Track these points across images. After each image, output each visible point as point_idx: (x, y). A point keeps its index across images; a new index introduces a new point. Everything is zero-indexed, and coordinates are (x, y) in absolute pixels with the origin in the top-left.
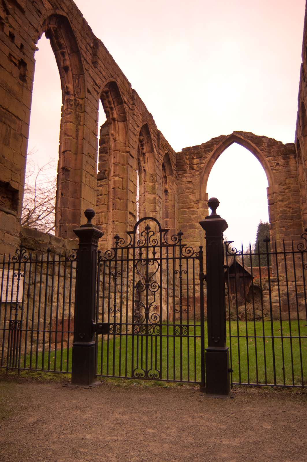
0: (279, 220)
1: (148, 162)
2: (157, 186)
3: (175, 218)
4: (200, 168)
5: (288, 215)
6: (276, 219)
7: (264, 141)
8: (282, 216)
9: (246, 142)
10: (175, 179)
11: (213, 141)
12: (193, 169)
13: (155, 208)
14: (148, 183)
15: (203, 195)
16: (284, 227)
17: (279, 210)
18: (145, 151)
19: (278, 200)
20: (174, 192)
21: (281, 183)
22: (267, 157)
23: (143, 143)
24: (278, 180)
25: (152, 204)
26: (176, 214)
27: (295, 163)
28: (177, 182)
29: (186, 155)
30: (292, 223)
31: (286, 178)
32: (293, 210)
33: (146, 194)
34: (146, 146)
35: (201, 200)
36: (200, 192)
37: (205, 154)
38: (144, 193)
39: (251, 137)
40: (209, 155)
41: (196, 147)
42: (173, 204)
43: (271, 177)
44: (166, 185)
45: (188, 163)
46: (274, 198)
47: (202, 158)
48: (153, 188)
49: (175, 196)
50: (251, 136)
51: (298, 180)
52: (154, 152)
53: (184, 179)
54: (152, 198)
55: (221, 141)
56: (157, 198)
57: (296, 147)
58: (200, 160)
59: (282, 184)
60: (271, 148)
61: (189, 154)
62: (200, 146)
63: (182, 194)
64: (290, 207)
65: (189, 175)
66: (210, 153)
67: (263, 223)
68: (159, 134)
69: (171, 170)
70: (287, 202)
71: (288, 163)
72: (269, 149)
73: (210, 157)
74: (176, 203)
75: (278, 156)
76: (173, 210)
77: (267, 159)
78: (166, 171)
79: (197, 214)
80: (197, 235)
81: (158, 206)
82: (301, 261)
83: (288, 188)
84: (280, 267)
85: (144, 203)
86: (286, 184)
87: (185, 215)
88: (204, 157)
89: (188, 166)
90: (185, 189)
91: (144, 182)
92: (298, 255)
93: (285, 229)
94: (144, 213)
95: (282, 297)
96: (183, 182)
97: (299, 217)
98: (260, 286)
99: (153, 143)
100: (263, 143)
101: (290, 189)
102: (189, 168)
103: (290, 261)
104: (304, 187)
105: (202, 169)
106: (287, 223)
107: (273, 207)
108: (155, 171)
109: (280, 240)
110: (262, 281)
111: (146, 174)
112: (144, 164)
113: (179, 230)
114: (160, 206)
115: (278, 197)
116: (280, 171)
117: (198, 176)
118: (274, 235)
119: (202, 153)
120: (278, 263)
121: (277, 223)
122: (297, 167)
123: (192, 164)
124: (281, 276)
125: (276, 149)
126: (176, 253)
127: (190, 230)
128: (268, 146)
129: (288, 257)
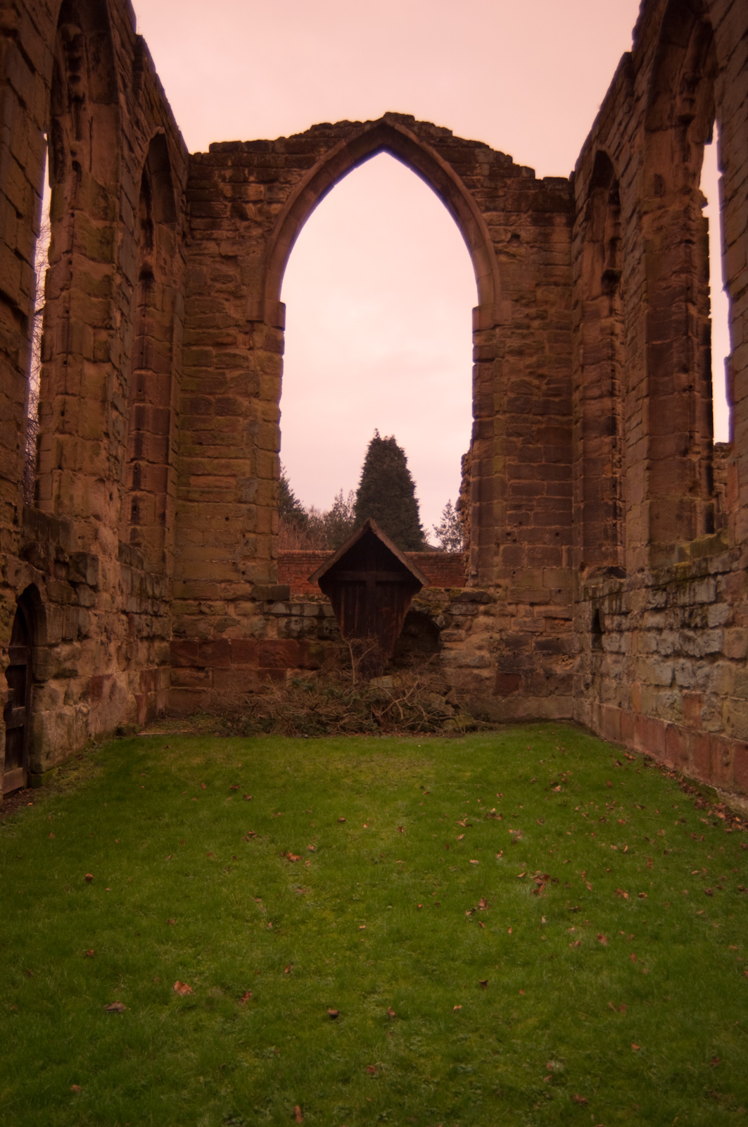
0: (505, 412)
1: (91, 136)
2: (119, 236)
3: (170, 373)
4: (269, 217)
5: (535, 398)
6: (496, 408)
7: (481, 158)
8: (516, 399)
9: (423, 152)
10: (179, 238)
11: (317, 133)
12: (243, 217)
13: (108, 313)
14: (87, 215)
15: (268, 308)
16: (519, 435)
17: (509, 379)
18: (82, 87)
19: (507, 349)
20: (175, 282)
21: (522, 297)
22: (484, 211)
23: (77, 55)
24: (511, 288)
25: (96, 296)
26: (175, 358)
27: (568, 240)
28: (185, 252)
29: (223, 166)
30: (543, 426)
31: (538, 285)
32: (552, 386)
33: (76, 256)
34: (88, 71)
35: (261, 322)
36: (262, 295)
37: (289, 171)
38: (67, 252)
39: (442, 140)
40: (301, 178)
41: (259, 146)
42: (167, 325)
43: (490, 274)
44: (150, 254)
45: (229, 195)
46: (495, 342)
47: (275, 184)
48: (107, 240)
49: (175, 297)
50: (441, 135)
51: (570, 295)
52: (117, 103)
53: (211, 247)
54: (97, 277)
55: (345, 137)
56: (118, 279)
57: (580, 189)
58: (270, 190)
59: (524, 301)
60: (500, 184)
61: (233, 165)
62: (273, 142)
63: (200, 294)
64: (542, 376)
65: (230, 234)
66: (304, 172)
67: (382, 439)
68: (139, 48)
69: (169, 204)
70: (534, 359)
71: (546, 237)
72: (493, 186)
73: (301, 185)
74: (177, 321)
75: (519, 211)
76: (168, 344)
77: (485, 215)
78: (152, 203)
79: (248, 367)
80: (243, 436)
81: (120, 309)
82: (562, 544)
83: (542, 316)
84: (498, 559)
85: (68, 289)
86: (534, 301)
87: (205, 366)
88: (282, 180)
89: (226, 206)
90: (212, 280)
91: (70, 211)
92: (555, 524)
93: (523, 440)
94: (63, 327)
95: (498, 649)
96: (207, 254)
97: (567, 409)
98: (434, 612)
99: (119, 70)
100: (477, 165)
101: (547, 321)
102: (231, 212)
103: (530, 542)
104: (597, 315)
105: (273, 220)
106: (529, 425)
107: (488, 369)
108: (118, 181)
109: (504, 473)
110: (439, 597)
111: (80, 180)
112: (77, 143)
113: (180, 415)
114: (125, 311)
115: (508, 340)
116: (522, 259)
117: (259, 240)
118: (487, 457)
119: (277, 168)
120: (493, 546)
121: (499, 419)
122: (574, 252)
123: (240, 198)
124: (498, 586)
125: (515, 189)
126: (169, 490)
127: (220, 418)
128: (492, 176)
129: (525, 527)
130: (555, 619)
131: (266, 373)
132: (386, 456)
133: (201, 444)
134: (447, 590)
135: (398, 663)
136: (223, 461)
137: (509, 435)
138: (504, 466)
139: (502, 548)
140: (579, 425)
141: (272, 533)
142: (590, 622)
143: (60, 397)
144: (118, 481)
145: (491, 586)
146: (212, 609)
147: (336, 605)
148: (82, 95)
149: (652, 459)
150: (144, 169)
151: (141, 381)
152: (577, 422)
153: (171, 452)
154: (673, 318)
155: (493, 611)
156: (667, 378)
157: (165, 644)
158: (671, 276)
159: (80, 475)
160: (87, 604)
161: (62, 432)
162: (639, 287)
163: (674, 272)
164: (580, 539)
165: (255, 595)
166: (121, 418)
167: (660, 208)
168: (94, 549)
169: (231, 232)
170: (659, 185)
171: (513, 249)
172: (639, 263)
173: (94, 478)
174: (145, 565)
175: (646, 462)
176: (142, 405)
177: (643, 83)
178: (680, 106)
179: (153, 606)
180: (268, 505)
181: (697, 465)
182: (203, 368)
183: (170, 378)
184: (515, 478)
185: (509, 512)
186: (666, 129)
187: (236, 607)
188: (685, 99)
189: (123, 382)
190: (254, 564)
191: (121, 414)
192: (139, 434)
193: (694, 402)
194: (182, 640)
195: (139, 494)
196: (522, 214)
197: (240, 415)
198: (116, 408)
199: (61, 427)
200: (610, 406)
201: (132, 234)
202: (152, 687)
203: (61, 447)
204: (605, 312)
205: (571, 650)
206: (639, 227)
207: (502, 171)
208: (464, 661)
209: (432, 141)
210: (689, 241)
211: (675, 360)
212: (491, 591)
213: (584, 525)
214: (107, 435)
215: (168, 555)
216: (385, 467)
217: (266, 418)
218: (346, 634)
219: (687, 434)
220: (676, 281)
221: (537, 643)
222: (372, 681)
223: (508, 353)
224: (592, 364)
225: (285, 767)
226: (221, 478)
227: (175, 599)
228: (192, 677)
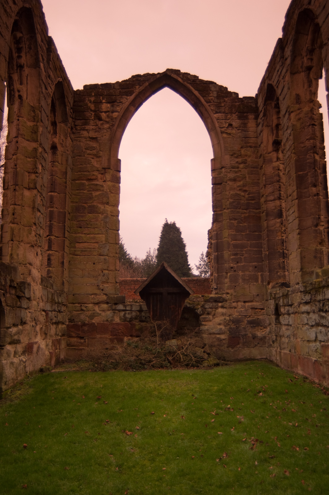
0: (228, 209)
1: (27, 83)
2: (41, 129)
3: (66, 194)
4: (112, 119)
5: (242, 202)
6: (224, 207)
7: (213, 89)
8: (233, 202)
9: (185, 87)
10: (69, 130)
11: (134, 79)
12: (100, 119)
13: (35, 166)
14: (25, 120)
15: (113, 162)
16: (235, 219)
17: (229, 193)
18: (23, 61)
19: (228, 178)
20: (67, 150)
21: (235, 154)
22: (215, 114)
23: (20, 46)
24: (229, 149)
25: (30, 158)
26: (68, 187)
27: (256, 126)
28: (72, 136)
29: (90, 95)
30: (247, 215)
31: (242, 147)
32: (251, 195)
33: (20, 139)
34: (26, 53)
35: (109, 168)
36: (109, 156)
37: (122, 97)
38: (16, 137)
39: (194, 81)
40: (127, 100)
41: (107, 86)
42: (64, 171)
43: (219, 143)
44: (55, 137)
45: (93, 109)
46: (222, 175)
47: (115, 103)
48: (35, 131)
49: (68, 157)
50: (193, 79)
51: (258, 152)
52: (39, 67)
53: (85, 133)
54: (30, 149)
55: (147, 81)
56: (40, 150)
57: (260, 102)
58: (112, 106)
60: (222, 101)
61: (95, 95)
62: (113, 84)
63: (80, 156)
64: (245, 191)
65: (94, 127)
66: (128, 97)
67: (169, 223)
68: (50, 42)
69: (65, 114)
70: (241, 183)
71: (245, 125)
72: (219, 101)
73: (127, 103)
74: (69, 169)
75: (231, 113)
76: (64, 180)
77: (215, 115)
78: (56, 114)
79: (103, 190)
80: (101, 224)
81: (41, 164)
82: (258, 272)
83: (244, 162)
84: (227, 280)
85: (16, 155)
86: (240, 155)
87: (82, 190)
88: (118, 101)
89: (92, 114)
90: (85, 149)
91: (17, 118)
92: (254, 262)
93: (237, 222)
94: (14, 173)
95: (229, 325)
96: (83, 137)
97: (258, 206)
98: (196, 307)
99: (40, 52)
100: (211, 92)
101: (247, 164)
102: (94, 117)
103: (243, 271)
104: (271, 161)
105: (114, 120)
106: (240, 214)
107: (219, 188)
108: (40, 104)
109: (229, 238)
110: (198, 299)
111: (22, 104)
112: (21, 86)
113: (71, 214)
114: (44, 165)
115: (228, 174)
116: (234, 135)
117: (108, 130)
118: (220, 231)
119: (115, 96)
120: (224, 274)
121: (225, 212)
122: (259, 132)
123: (98, 110)
124: (228, 293)
125: (229, 103)
126: (66, 250)
127: (90, 215)
128: (218, 97)
129: (240, 264)
130: (256, 309)
131: (112, 193)
132: (171, 231)
133: (81, 227)
134: (203, 296)
135: (179, 333)
136: (92, 236)
137: (230, 220)
138: (229, 235)
139: (229, 274)
140: (264, 214)
141: (116, 270)
142: (273, 310)
143: (12, 206)
144: (40, 246)
145: (224, 293)
146: (87, 308)
147: (148, 305)
148: (23, 64)
149: (301, 229)
150: (52, 98)
151: (52, 198)
152: (263, 212)
153: (66, 232)
154: (308, 161)
155: (225, 306)
156: (306, 190)
157: (64, 326)
158: (306, 141)
159: (22, 244)
160: (26, 307)
161: (13, 223)
162: (291, 147)
163: (307, 139)
164: (267, 269)
165: (108, 301)
166: (42, 216)
167: (299, 109)
168: (29, 280)
169: (94, 126)
170: (298, 98)
171: (229, 131)
172: (290, 136)
173: (29, 245)
174: (54, 287)
175: (298, 231)
176: (52, 209)
177: (288, 52)
178: (306, 62)
179: (58, 307)
180: (114, 257)
181: (323, 231)
182: (82, 191)
183: (66, 196)
184: (234, 240)
185: (232, 257)
186: (300, 72)
187: (99, 307)
188: (308, 59)
189: (43, 199)
190: (108, 285)
191: (42, 214)
192: (51, 223)
193: (320, 201)
194: (73, 324)
195: (51, 252)
196: (233, 114)
197: (100, 213)
198: (40, 211)
199: (13, 221)
200: (279, 204)
201: (47, 128)
202: (58, 347)
203: (12, 230)
204: (275, 160)
205: (265, 324)
206: (289, 119)
207: (223, 95)
208: (212, 331)
209: (189, 82)
210: (314, 125)
211: (309, 181)
212: (224, 296)
213: (269, 262)
214: (35, 224)
215: (65, 282)
216: (171, 236)
217: (113, 214)
218: (153, 319)
219: (317, 216)
220: (308, 144)
221: (248, 321)
222: (166, 342)
223: (228, 180)
224: (270, 184)
225: (124, 386)
226: (91, 244)
227: (69, 303)
228: (77, 342)
